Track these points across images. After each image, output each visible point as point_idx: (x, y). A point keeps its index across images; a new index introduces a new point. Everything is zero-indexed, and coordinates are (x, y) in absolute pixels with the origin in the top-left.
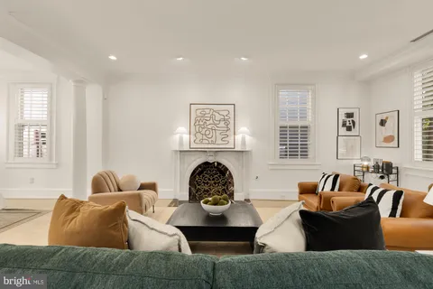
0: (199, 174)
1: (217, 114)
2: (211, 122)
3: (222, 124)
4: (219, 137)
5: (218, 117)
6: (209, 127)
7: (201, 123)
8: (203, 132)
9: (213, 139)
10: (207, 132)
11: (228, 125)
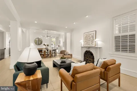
0: (86, 54)
1: (90, 35)
2: (89, 38)
4: (91, 42)
5: (91, 36)
7: (86, 39)
8: (87, 41)
9: (89, 43)
11: (93, 38)
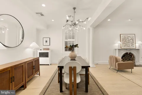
3: (131, 40)
5: (130, 38)
6: (127, 41)
7: (124, 40)
8: (125, 43)
9: (129, 45)
10: (127, 43)
11: (133, 41)
